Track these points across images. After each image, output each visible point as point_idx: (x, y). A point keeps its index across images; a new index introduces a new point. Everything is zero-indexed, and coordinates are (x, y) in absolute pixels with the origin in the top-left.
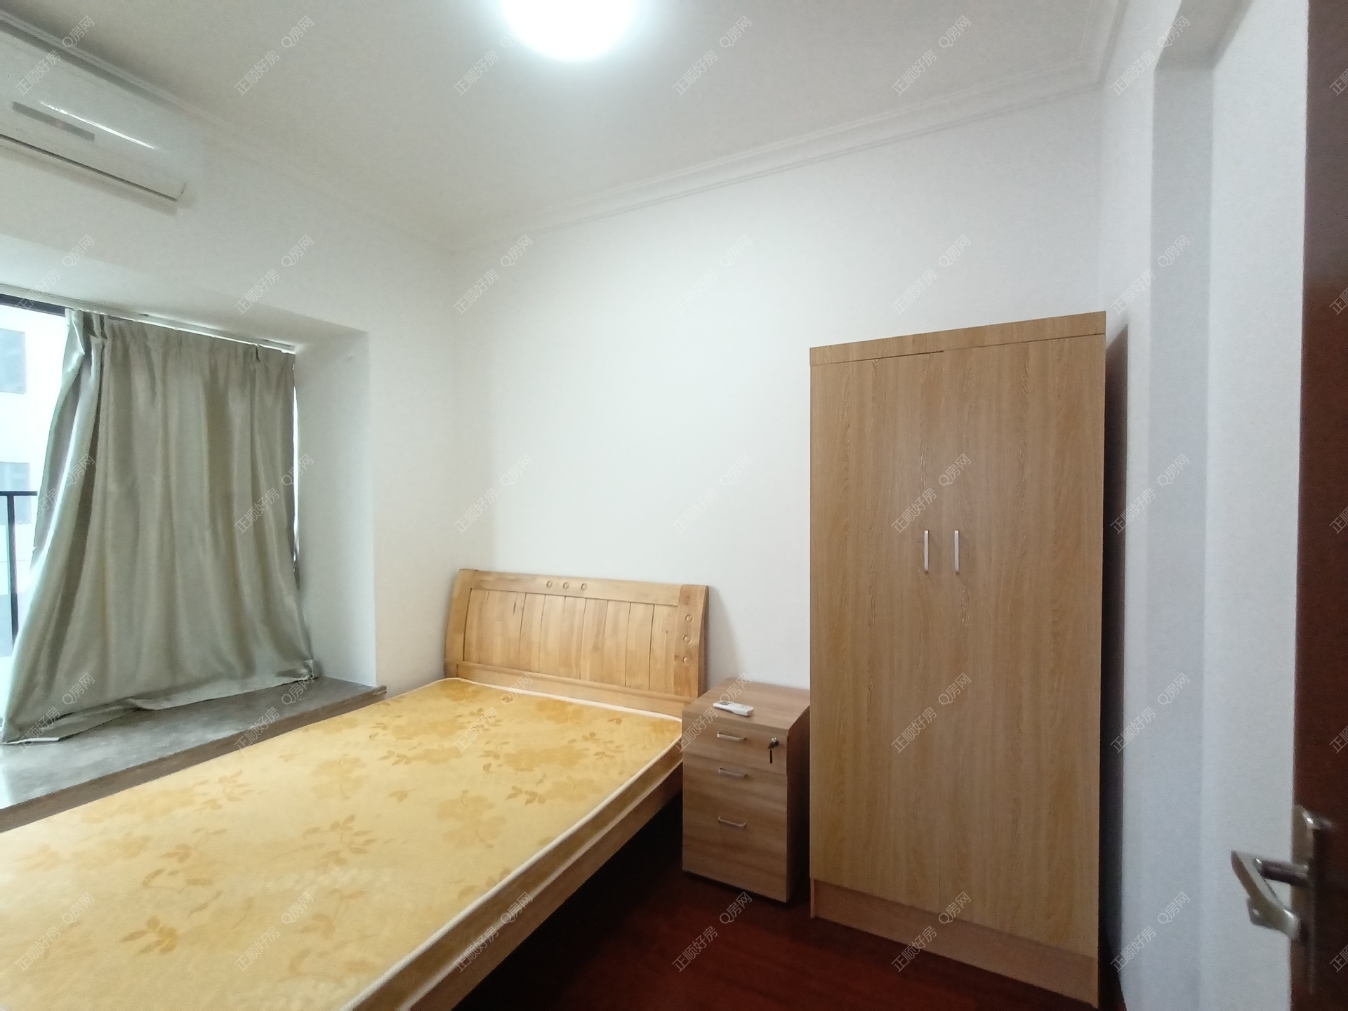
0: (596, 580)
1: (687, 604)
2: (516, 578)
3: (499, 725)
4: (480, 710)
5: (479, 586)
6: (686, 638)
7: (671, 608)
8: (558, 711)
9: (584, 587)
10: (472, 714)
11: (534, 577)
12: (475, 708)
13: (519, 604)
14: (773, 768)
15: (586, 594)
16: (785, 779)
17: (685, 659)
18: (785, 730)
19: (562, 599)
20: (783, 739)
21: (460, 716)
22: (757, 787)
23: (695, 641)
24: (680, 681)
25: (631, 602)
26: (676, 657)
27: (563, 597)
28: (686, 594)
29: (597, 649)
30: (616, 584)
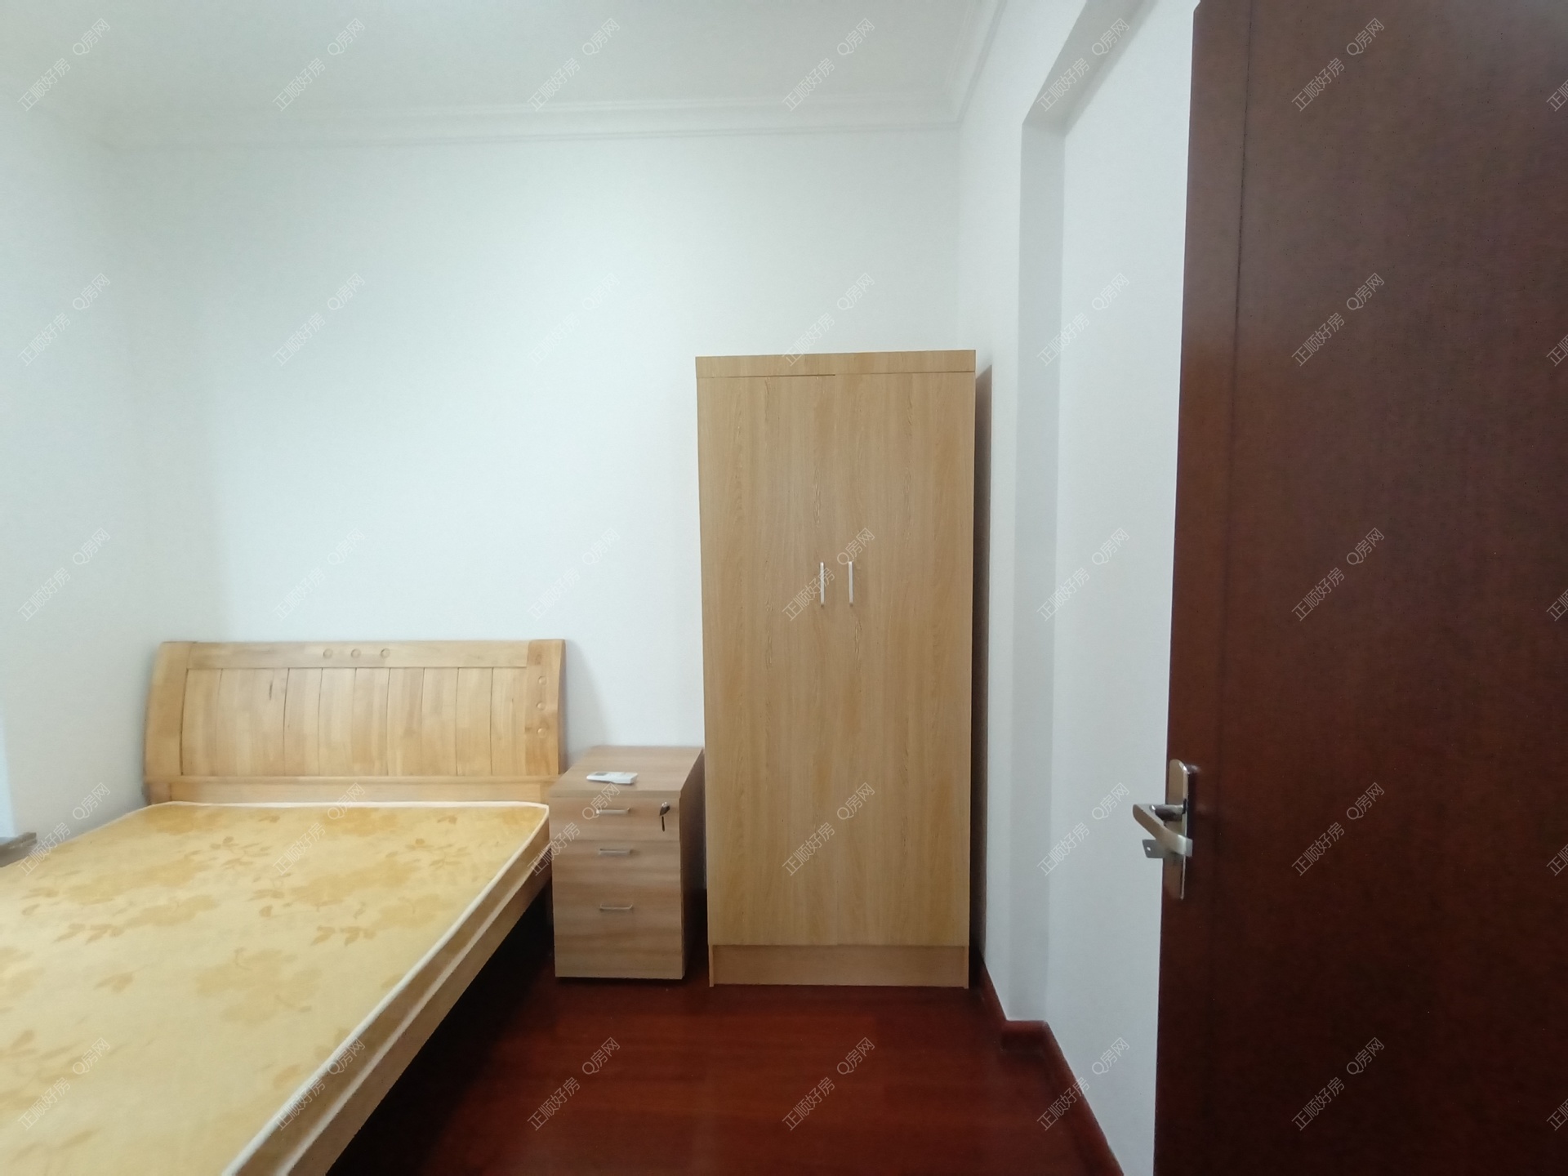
0: (403, 643)
1: (539, 663)
2: (270, 650)
3: (267, 854)
4: (228, 840)
5: (202, 665)
6: (539, 706)
7: (517, 670)
8: (360, 821)
9: (384, 653)
10: (215, 847)
11: (301, 646)
12: (219, 837)
13: (278, 685)
14: (664, 836)
15: (389, 662)
16: (678, 846)
17: (540, 730)
18: (675, 792)
19: (349, 673)
20: (675, 802)
21: (195, 853)
22: (646, 861)
23: (551, 707)
24: (534, 758)
25: (459, 668)
26: (528, 729)
27: (354, 670)
28: (537, 653)
29: (409, 732)
30: (433, 647)
